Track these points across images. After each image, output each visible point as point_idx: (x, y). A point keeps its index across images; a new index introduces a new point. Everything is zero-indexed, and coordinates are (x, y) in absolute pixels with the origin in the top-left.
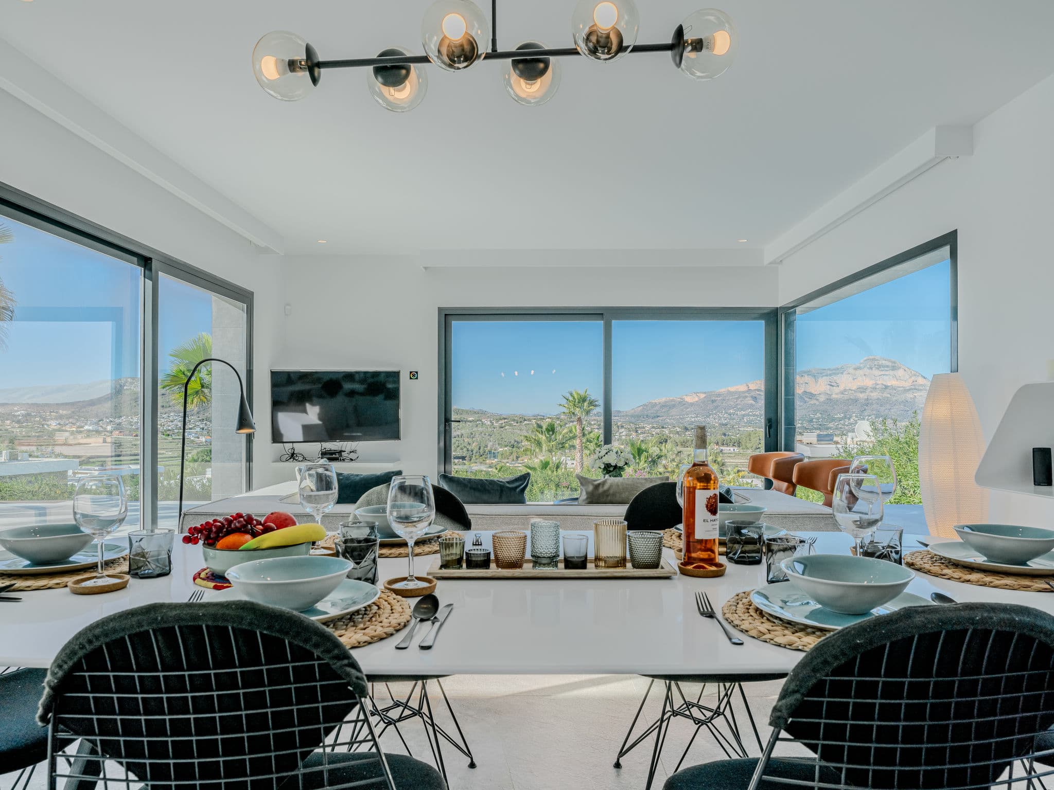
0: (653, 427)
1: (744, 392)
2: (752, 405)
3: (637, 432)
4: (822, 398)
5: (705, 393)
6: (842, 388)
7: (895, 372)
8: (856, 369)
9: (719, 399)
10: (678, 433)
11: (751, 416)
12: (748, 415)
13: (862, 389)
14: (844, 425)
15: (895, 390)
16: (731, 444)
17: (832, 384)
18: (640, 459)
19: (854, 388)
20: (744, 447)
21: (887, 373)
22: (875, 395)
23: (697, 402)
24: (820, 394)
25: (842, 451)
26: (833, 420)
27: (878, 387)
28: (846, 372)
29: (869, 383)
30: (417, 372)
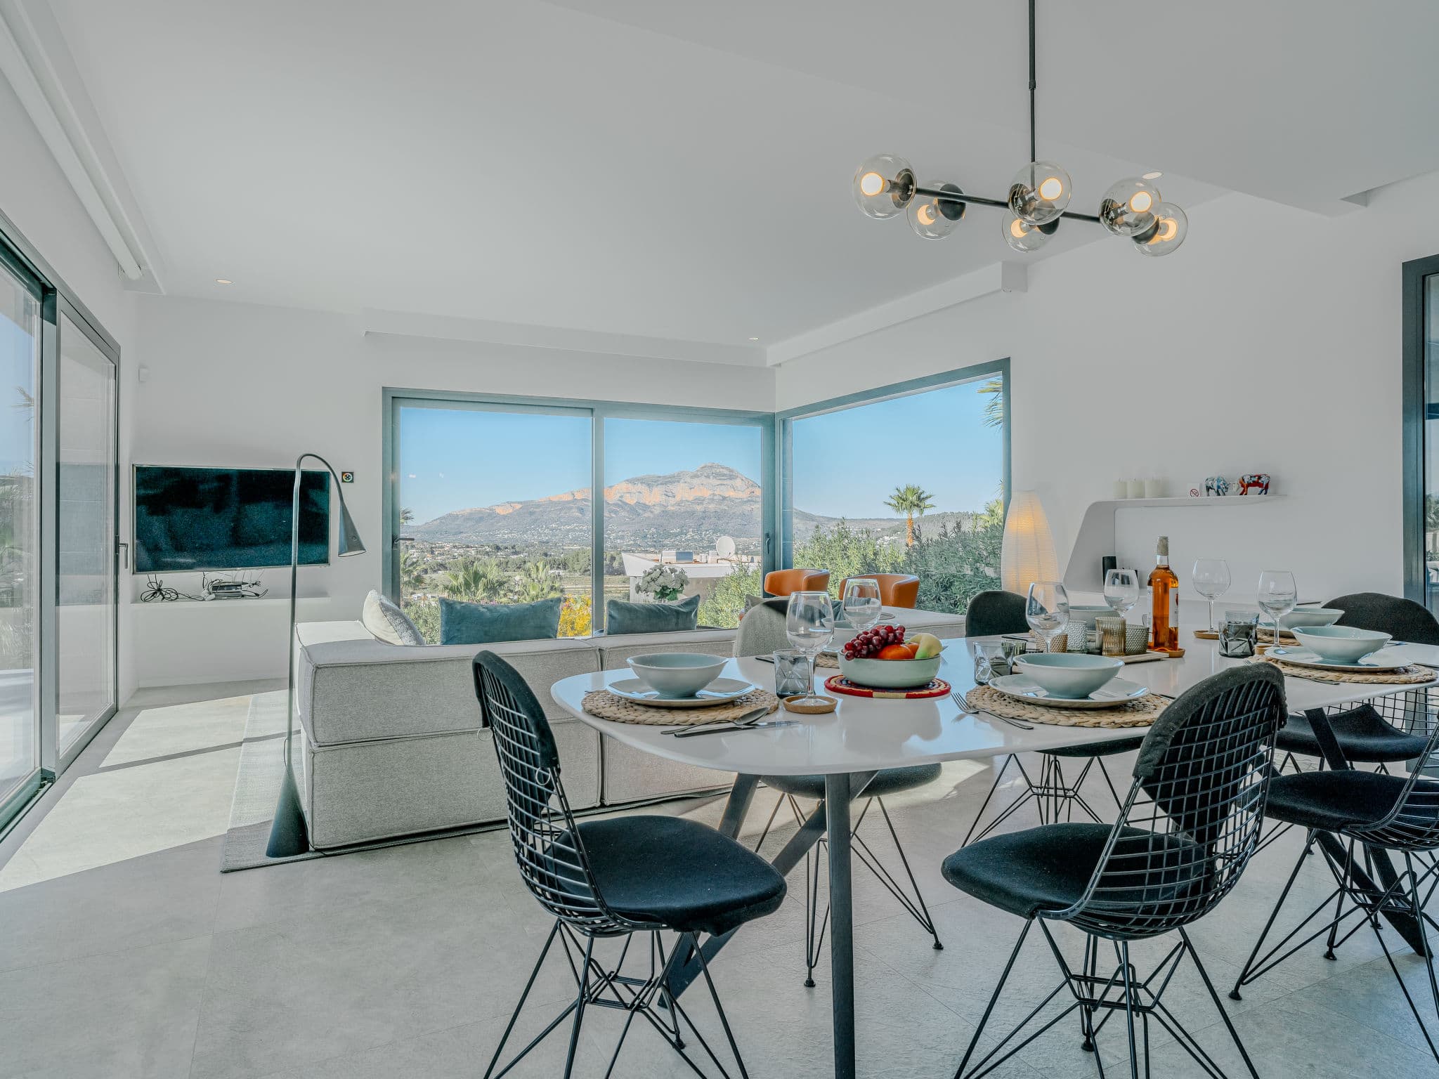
0: (454, 547)
1: (568, 502)
2: (578, 518)
3: (432, 552)
4: (657, 510)
5: (521, 503)
6: (678, 498)
7: (732, 482)
8: (692, 477)
9: (537, 510)
10: (487, 553)
11: (577, 531)
12: (573, 530)
13: (699, 501)
14: (681, 541)
15: (733, 501)
16: (556, 566)
17: (668, 494)
18: (477, 586)
19: (691, 498)
20: (571, 569)
21: (725, 482)
22: (712, 506)
23: (510, 514)
24: (654, 505)
25: (737, 569)
26: (669, 535)
27: (715, 498)
28: (682, 481)
29: (707, 494)
30: (352, 473)
